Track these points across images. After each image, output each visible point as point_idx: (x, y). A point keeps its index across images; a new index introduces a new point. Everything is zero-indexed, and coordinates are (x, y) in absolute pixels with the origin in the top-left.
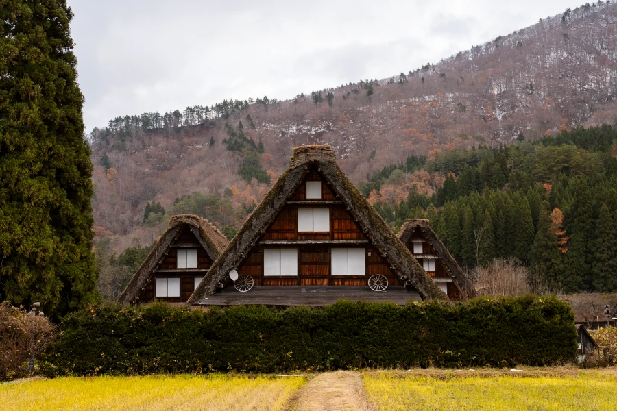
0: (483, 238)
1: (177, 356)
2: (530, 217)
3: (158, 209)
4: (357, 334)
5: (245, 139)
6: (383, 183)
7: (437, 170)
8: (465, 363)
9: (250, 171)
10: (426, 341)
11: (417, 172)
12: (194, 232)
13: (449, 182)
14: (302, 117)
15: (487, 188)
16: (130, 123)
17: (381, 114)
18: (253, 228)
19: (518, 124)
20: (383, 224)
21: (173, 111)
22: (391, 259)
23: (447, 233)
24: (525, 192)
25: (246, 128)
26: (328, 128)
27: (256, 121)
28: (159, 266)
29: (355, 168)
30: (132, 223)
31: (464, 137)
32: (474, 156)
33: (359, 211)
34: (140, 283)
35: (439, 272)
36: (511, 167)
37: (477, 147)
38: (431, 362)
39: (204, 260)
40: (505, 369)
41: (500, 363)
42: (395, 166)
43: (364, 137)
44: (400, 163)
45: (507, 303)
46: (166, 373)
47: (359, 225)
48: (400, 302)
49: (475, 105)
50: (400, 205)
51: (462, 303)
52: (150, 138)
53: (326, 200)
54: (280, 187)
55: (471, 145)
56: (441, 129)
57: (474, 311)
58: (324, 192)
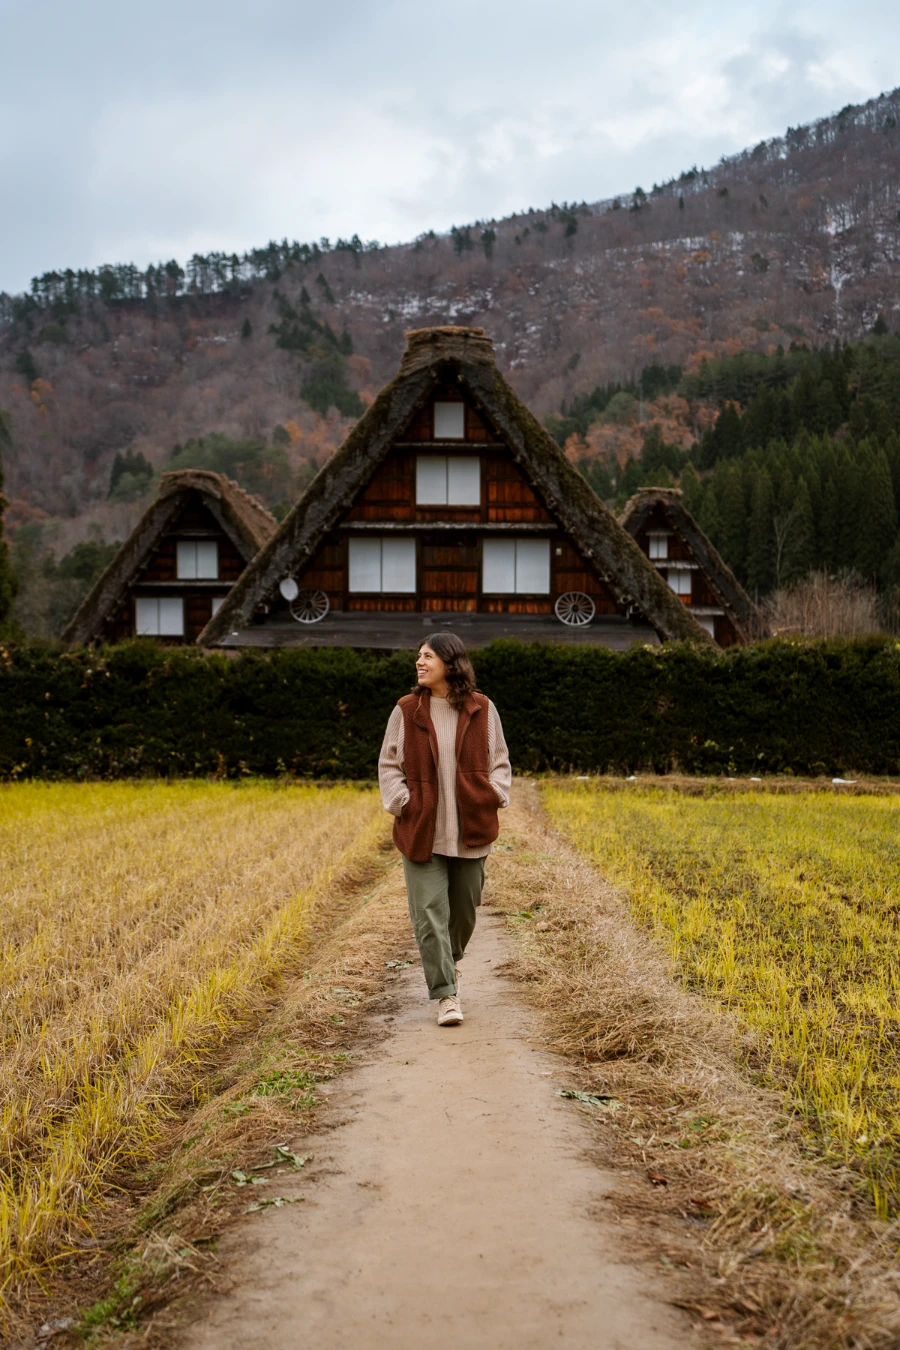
0: (790, 534)
1: (176, 744)
2: (890, 492)
3: (139, 466)
4: (531, 706)
5: (314, 325)
6: (593, 421)
7: (703, 396)
8: (743, 766)
9: (322, 392)
10: (668, 722)
11: (662, 400)
12: (210, 507)
13: (728, 418)
14: (431, 279)
15: (803, 432)
16: (75, 286)
17: (593, 276)
18: (326, 496)
19: (875, 299)
20: (587, 491)
21: (164, 263)
22: (602, 563)
23: (719, 523)
24: (882, 441)
25: (315, 302)
26: (484, 304)
27: (336, 288)
28: (142, 574)
29: (537, 388)
30: (87, 494)
31: (762, 326)
32: (779, 367)
33: (539, 465)
34: (102, 607)
35: (699, 597)
36: (856, 389)
37: (786, 348)
38: (675, 764)
39: (231, 561)
40: (822, 778)
41: (813, 768)
42: (619, 387)
43: (556, 324)
44: (629, 379)
45: (830, 650)
46: (155, 777)
47: (539, 492)
48: (618, 646)
49: (787, 258)
50: (627, 466)
51: (741, 649)
52: (118, 319)
53: (474, 441)
54: (381, 413)
55: (775, 342)
56: (715, 309)
57: (763, 665)
58: (470, 425)
